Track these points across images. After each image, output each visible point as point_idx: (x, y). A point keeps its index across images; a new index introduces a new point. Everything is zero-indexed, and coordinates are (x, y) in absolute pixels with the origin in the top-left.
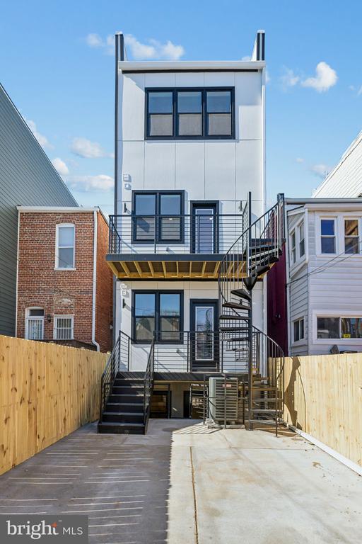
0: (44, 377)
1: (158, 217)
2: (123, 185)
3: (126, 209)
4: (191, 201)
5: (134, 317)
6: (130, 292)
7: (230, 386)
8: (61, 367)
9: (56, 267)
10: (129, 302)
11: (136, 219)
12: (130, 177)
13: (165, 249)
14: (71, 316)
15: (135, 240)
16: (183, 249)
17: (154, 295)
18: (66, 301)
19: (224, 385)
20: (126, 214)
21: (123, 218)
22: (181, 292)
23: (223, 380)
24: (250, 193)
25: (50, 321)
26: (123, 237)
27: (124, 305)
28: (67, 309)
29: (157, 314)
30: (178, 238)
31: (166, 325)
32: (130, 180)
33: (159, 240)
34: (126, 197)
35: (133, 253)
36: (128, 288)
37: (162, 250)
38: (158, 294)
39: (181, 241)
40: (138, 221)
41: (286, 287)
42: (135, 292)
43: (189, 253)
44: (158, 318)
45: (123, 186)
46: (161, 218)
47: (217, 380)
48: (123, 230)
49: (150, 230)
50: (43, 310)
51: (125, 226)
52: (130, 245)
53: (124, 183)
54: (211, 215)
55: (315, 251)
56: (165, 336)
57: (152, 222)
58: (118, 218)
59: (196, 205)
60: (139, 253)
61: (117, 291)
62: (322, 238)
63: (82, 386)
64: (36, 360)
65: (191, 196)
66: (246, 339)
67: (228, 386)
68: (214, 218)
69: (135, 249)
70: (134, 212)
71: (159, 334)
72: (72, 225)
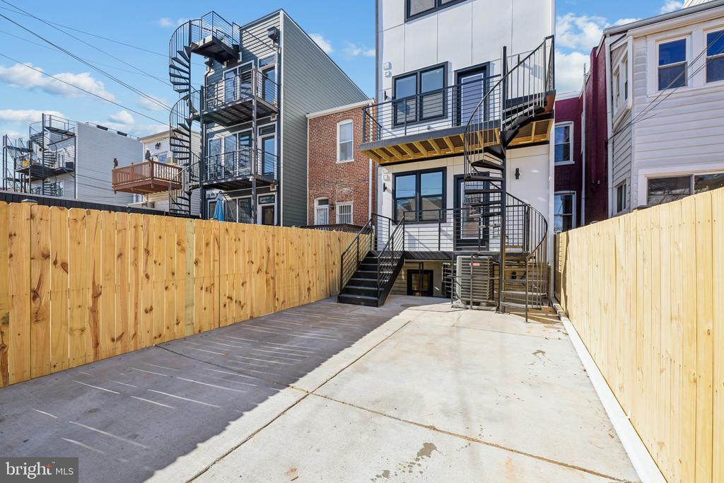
0: (283, 254)
1: (419, 97)
2: (384, 73)
3: (386, 97)
4: (455, 71)
5: (395, 200)
6: (391, 176)
7: (479, 264)
8: (303, 247)
9: (338, 161)
10: (389, 185)
11: (395, 103)
12: (390, 64)
13: (426, 127)
14: (351, 203)
15: (396, 124)
16: (446, 124)
17: (415, 176)
18: (346, 190)
19: (470, 264)
20: (387, 101)
21: (384, 105)
22: (443, 170)
23: (469, 259)
24: (505, 48)
25: (333, 209)
26: (384, 124)
27: (385, 188)
28: (347, 197)
29: (418, 193)
30: (441, 113)
31: (427, 204)
32: (390, 67)
33: (421, 119)
34: (387, 84)
35: (394, 137)
36: (389, 173)
37: (421, 129)
38: (418, 174)
39: (443, 116)
40: (399, 105)
41: (607, 143)
42: (396, 175)
43: (450, 127)
44: (419, 199)
45: (384, 75)
46: (421, 98)
47: (463, 259)
48: (384, 117)
49: (411, 111)
50: (328, 200)
51: (386, 112)
52: (390, 130)
53: (384, 72)
54: (481, 80)
55: (646, 90)
56: (425, 216)
57: (412, 104)
58: (380, 106)
59: (461, 74)
60: (399, 136)
61: (379, 176)
62: (660, 70)
63: (331, 263)
64: (273, 240)
65: (455, 66)
66: (498, 214)
67: (475, 264)
68: (485, 82)
69: (394, 133)
70: (394, 98)
71: (420, 214)
72: (351, 121)
